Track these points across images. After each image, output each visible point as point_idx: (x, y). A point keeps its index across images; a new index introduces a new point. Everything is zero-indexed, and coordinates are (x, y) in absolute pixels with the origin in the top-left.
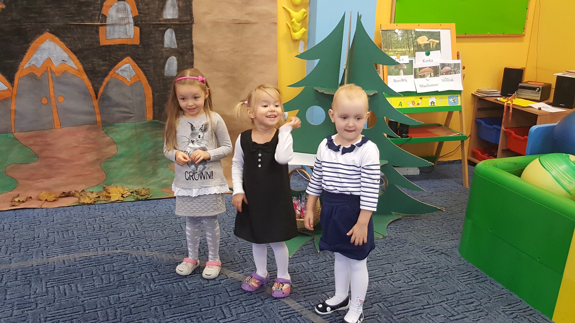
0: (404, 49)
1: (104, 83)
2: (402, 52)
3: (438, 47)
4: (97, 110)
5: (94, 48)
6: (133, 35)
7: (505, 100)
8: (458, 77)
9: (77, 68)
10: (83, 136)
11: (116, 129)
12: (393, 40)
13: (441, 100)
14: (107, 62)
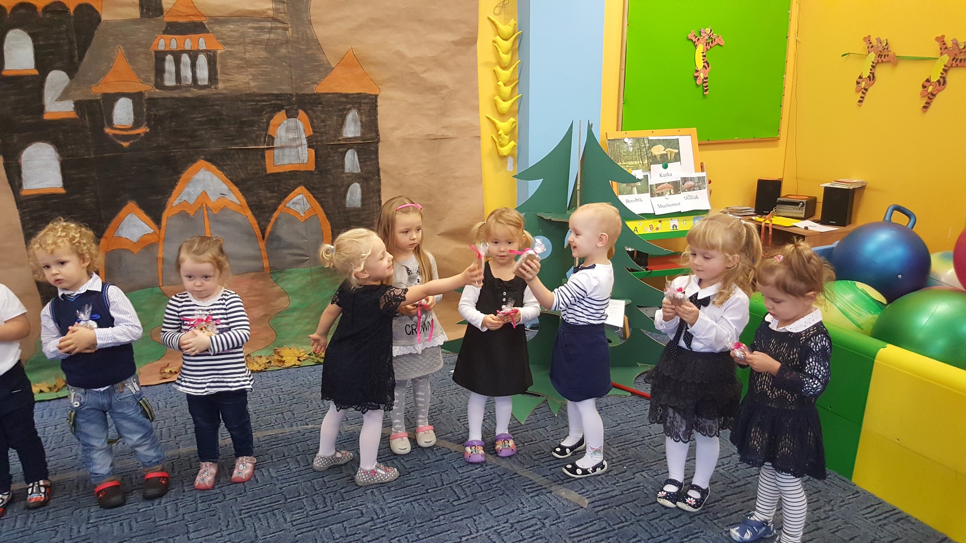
0: (636, 162)
1: (273, 220)
2: (634, 165)
3: (677, 158)
4: (264, 254)
5: (260, 178)
6: (307, 159)
7: (762, 220)
8: (703, 194)
9: (239, 203)
10: (247, 286)
11: (288, 276)
12: (622, 151)
13: (685, 222)
14: (275, 194)
